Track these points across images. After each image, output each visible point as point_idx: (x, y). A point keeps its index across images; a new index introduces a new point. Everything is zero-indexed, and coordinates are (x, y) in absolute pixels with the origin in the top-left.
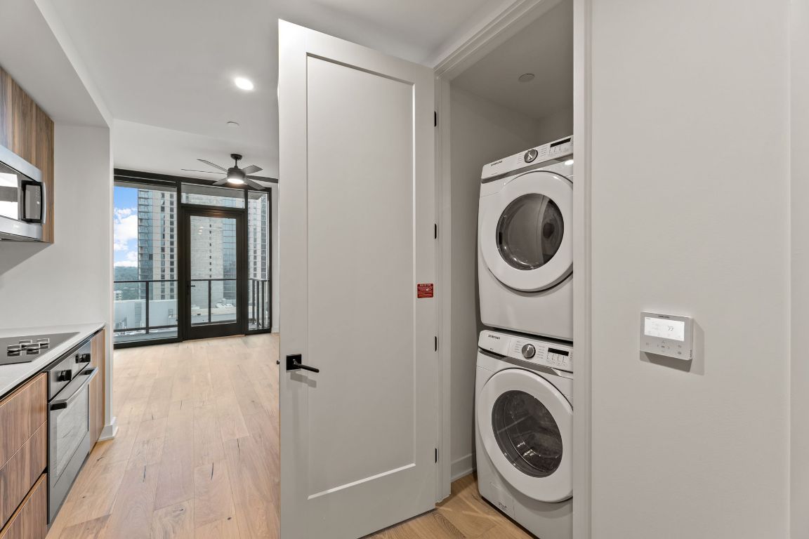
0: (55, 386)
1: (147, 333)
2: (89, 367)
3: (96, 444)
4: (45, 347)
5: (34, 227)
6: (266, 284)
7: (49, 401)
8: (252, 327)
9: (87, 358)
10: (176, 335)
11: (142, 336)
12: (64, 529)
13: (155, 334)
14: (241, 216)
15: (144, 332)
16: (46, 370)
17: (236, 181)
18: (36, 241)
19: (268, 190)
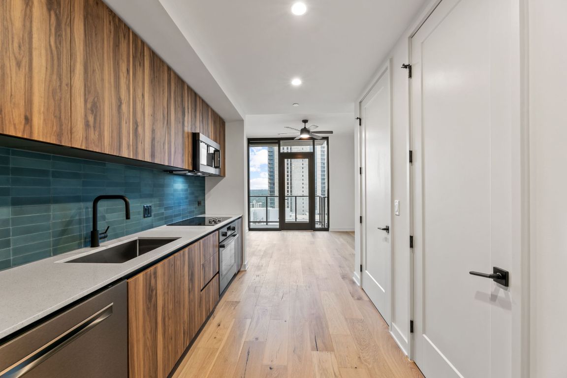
0: (222, 238)
1: (267, 224)
2: (235, 233)
3: (239, 272)
4: (220, 221)
5: (217, 170)
6: (326, 199)
7: (219, 243)
8: (318, 226)
9: (234, 229)
10: (278, 227)
11: (263, 225)
12: (225, 301)
13: (271, 225)
14: (311, 156)
15: (265, 223)
16: (218, 229)
17: (305, 136)
18: (218, 176)
19: (327, 138)
